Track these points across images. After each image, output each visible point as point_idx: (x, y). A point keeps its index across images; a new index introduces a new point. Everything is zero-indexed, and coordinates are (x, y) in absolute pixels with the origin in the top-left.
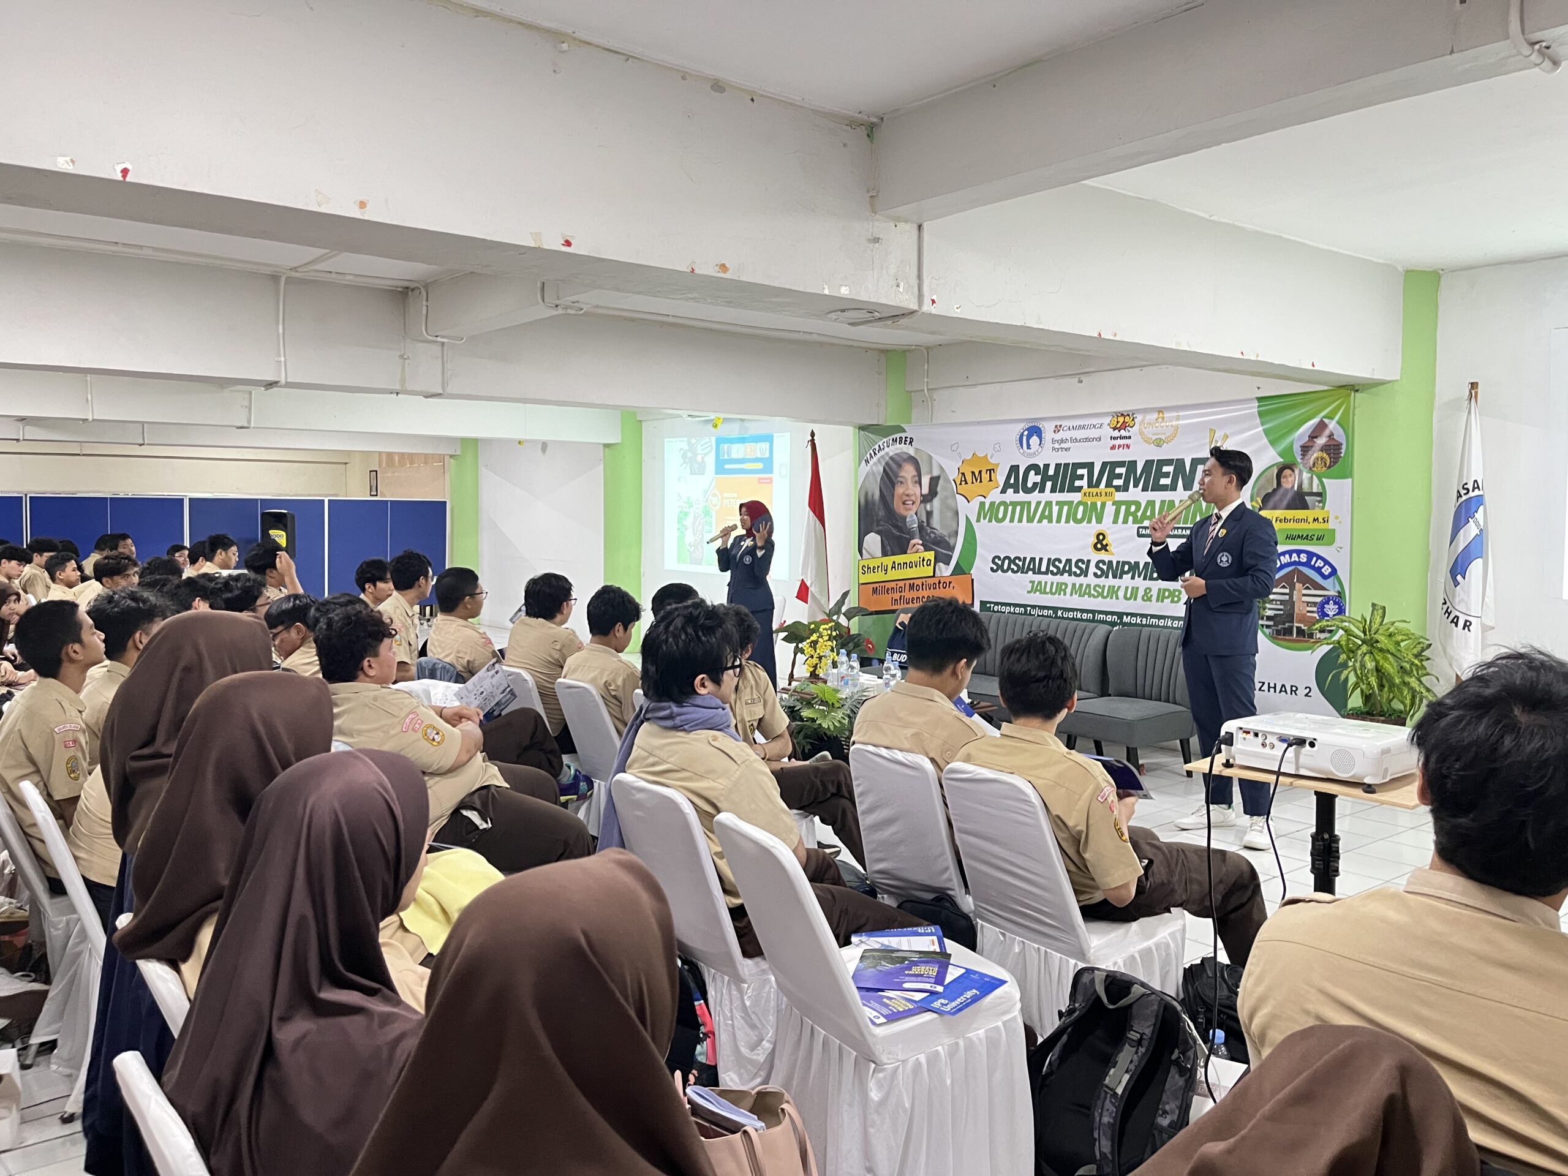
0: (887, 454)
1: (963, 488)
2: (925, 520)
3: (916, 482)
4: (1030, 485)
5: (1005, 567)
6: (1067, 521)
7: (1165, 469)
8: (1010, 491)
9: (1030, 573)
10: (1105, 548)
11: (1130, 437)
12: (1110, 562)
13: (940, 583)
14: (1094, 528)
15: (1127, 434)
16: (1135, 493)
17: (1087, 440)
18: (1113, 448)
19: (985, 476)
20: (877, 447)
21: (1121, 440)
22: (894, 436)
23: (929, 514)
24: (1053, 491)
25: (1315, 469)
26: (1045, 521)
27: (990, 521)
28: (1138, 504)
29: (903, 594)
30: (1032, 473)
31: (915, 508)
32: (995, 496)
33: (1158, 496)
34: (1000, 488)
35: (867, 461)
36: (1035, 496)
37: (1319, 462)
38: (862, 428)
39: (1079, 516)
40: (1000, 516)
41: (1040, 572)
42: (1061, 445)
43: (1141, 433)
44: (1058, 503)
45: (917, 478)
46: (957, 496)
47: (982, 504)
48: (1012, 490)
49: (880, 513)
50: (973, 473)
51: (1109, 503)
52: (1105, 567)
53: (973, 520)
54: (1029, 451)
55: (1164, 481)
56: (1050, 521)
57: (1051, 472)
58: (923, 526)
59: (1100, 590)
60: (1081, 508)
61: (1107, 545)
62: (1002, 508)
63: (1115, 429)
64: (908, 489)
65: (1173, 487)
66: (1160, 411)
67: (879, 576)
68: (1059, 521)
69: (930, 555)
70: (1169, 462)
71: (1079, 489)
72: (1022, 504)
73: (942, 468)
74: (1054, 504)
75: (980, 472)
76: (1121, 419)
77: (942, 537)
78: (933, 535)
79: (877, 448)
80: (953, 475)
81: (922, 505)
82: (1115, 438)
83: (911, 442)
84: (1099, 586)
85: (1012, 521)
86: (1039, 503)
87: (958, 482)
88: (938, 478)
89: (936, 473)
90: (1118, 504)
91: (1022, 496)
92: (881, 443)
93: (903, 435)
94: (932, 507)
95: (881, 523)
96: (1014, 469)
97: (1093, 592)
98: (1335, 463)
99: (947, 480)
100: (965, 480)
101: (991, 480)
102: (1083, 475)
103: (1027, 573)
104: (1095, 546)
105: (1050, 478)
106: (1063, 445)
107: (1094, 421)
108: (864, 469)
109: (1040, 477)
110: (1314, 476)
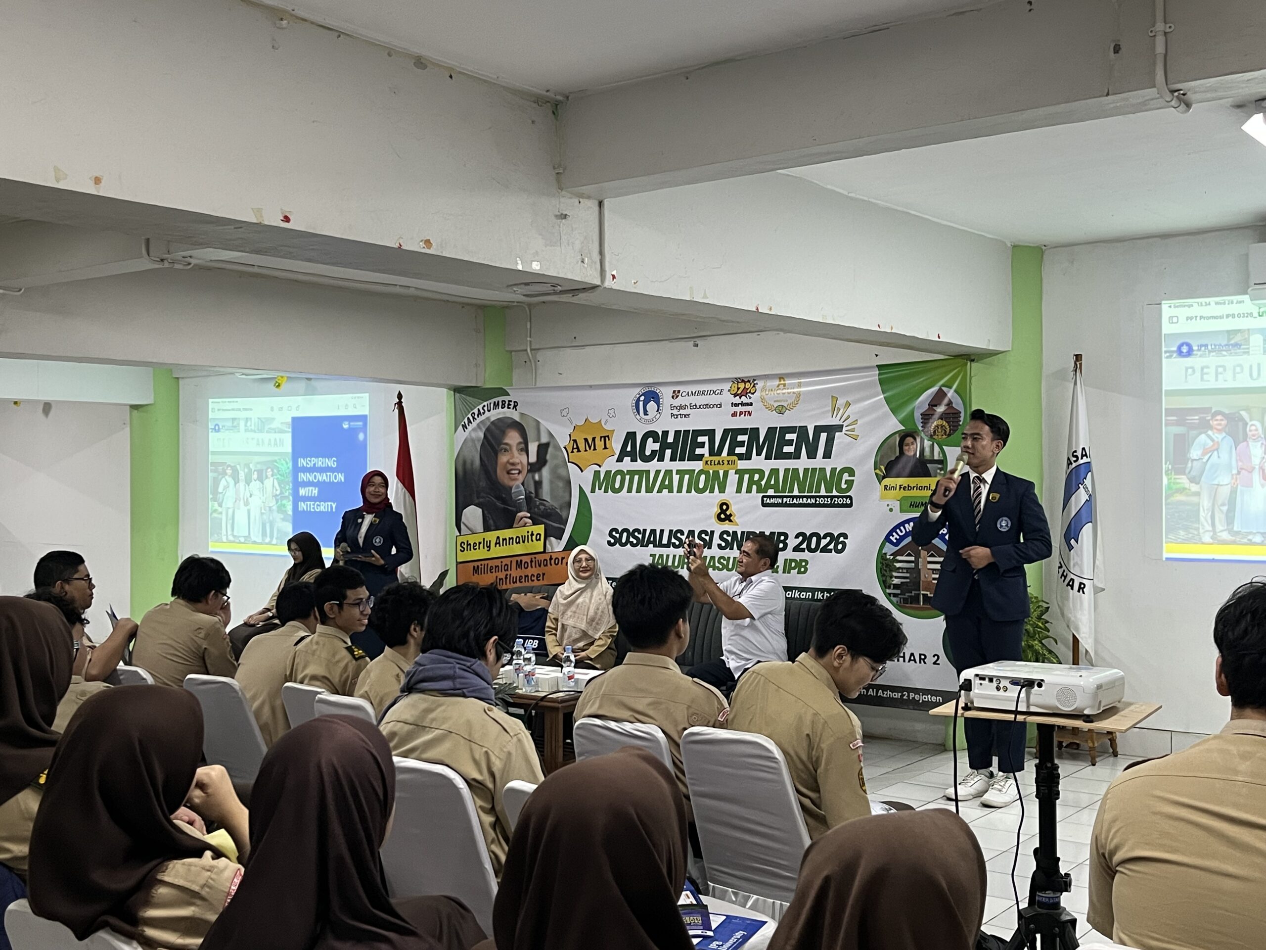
0: (488, 418)
1: (575, 456)
2: (533, 491)
3: (522, 450)
4: (648, 453)
5: (624, 540)
6: (689, 491)
7: (788, 437)
8: (627, 459)
9: (651, 546)
10: (728, 518)
11: (751, 404)
12: (735, 533)
13: (551, 559)
14: (717, 497)
15: (749, 401)
16: (758, 462)
17: (707, 406)
18: (734, 415)
19: (600, 444)
20: (476, 411)
21: (743, 408)
22: (496, 400)
23: (538, 484)
24: (673, 459)
25: (935, 437)
26: (665, 491)
27: (606, 491)
28: (761, 472)
29: (509, 573)
30: (650, 440)
31: (521, 478)
32: (611, 464)
33: (782, 465)
34: (616, 456)
35: (464, 427)
36: (653, 466)
37: (940, 430)
38: (457, 390)
39: (701, 486)
40: (617, 486)
41: (661, 545)
42: (679, 412)
43: (763, 400)
44: (678, 472)
45: (523, 446)
46: (569, 464)
47: (597, 473)
48: (629, 458)
49: (481, 484)
50: (586, 440)
51: (732, 472)
52: (729, 539)
53: (587, 490)
54: (646, 417)
55: (787, 449)
56: (671, 491)
57: (670, 439)
58: (531, 497)
59: (725, 562)
60: (703, 477)
61: (731, 515)
62: (619, 478)
63: (735, 395)
64: (513, 457)
65: (796, 455)
66: (781, 377)
67: (480, 554)
68: (680, 491)
69: (540, 529)
70: (791, 430)
71: (700, 457)
72: (640, 473)
73: (551, 435)
74: (674, 473)
75: (594, 439)
76: (742, 386)
77: (553, 509)
78: (542, 507)
79: (476, 413)
80: (563, 441)
81: (530, 475)
82: (736, 405)
83: (515, 407)
84: (723, 558)
85: (629, 491)
86: (658, 472)
87: (570, 451)
88: (547, 445)
89: (544, 439)
90: (740, 473)
91: (640, 465)
92: (480, 407)
93: (506, 398)
94: (540, 477)
95: (482, 494)
96: (631, 436)
97: (717, 565)
98: (955, 431)
99: (558, 448)
100: (578, 448)
101: (605, 448)
102: (704, 443)
103: (647, 546)
104: (719, 516)
105: (669, 446)
106: (682, 412)
107: (714, 387)
108: (462, 435)
109: (658, 444)
110: (935, 444)
